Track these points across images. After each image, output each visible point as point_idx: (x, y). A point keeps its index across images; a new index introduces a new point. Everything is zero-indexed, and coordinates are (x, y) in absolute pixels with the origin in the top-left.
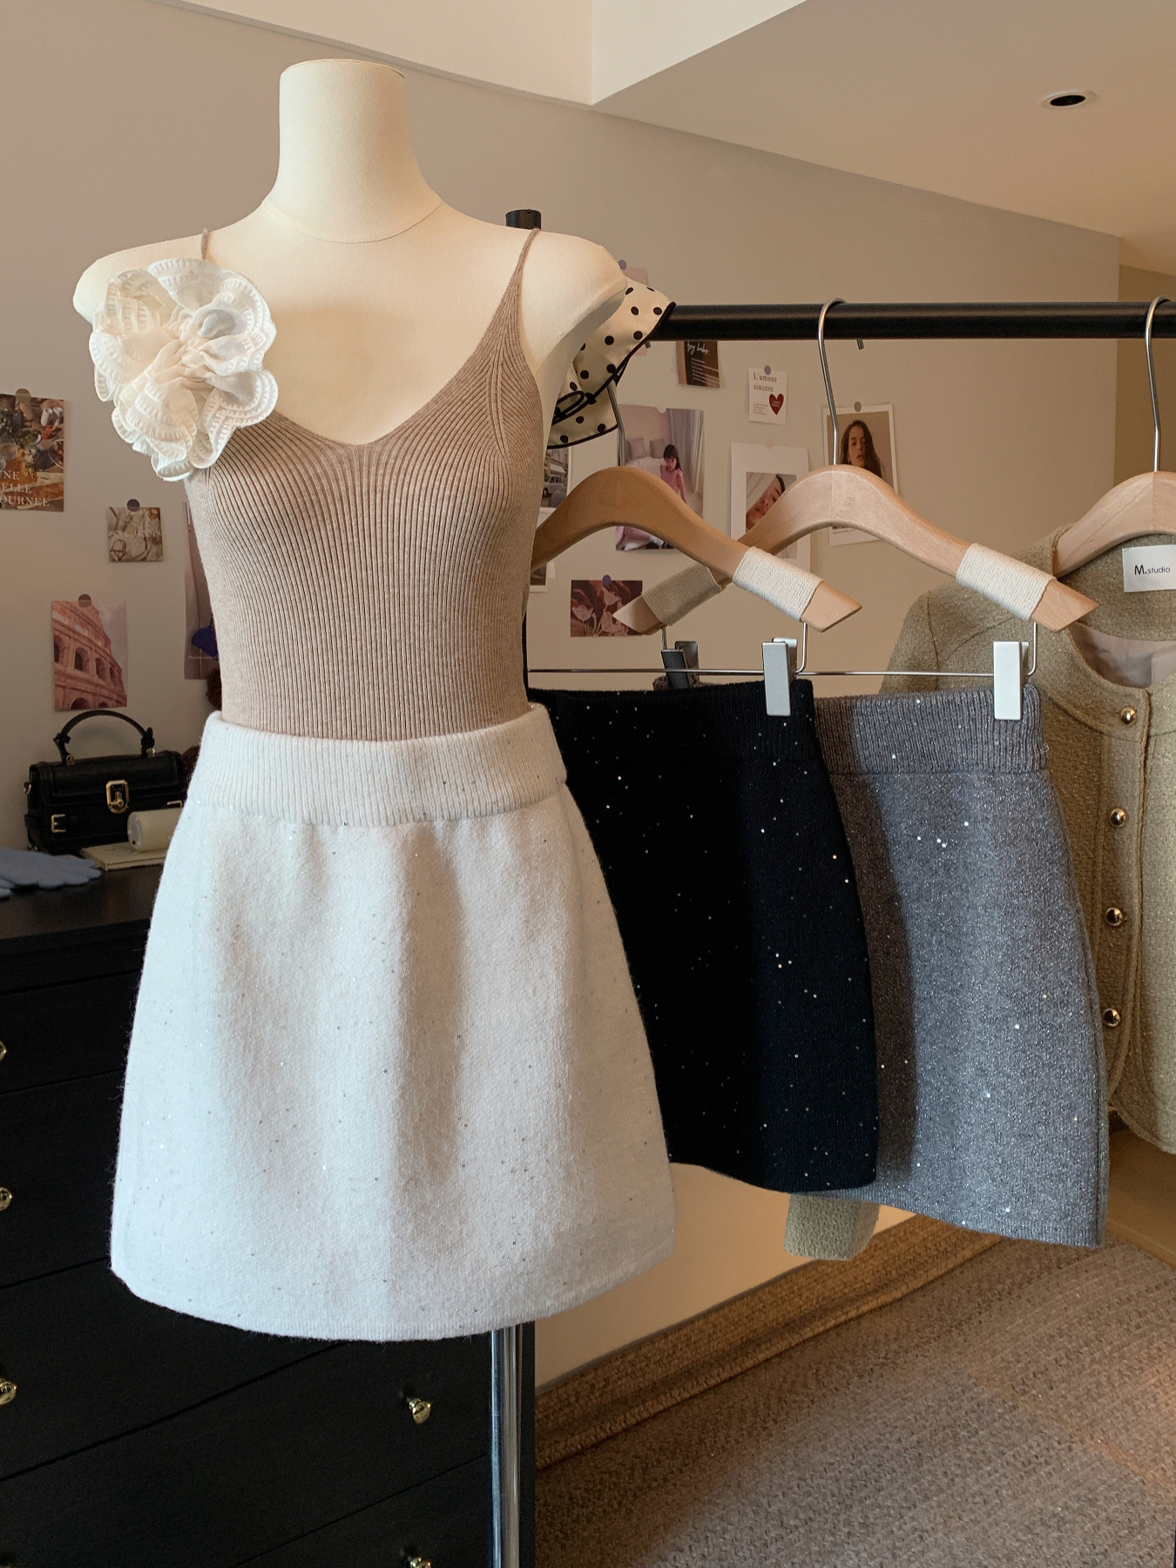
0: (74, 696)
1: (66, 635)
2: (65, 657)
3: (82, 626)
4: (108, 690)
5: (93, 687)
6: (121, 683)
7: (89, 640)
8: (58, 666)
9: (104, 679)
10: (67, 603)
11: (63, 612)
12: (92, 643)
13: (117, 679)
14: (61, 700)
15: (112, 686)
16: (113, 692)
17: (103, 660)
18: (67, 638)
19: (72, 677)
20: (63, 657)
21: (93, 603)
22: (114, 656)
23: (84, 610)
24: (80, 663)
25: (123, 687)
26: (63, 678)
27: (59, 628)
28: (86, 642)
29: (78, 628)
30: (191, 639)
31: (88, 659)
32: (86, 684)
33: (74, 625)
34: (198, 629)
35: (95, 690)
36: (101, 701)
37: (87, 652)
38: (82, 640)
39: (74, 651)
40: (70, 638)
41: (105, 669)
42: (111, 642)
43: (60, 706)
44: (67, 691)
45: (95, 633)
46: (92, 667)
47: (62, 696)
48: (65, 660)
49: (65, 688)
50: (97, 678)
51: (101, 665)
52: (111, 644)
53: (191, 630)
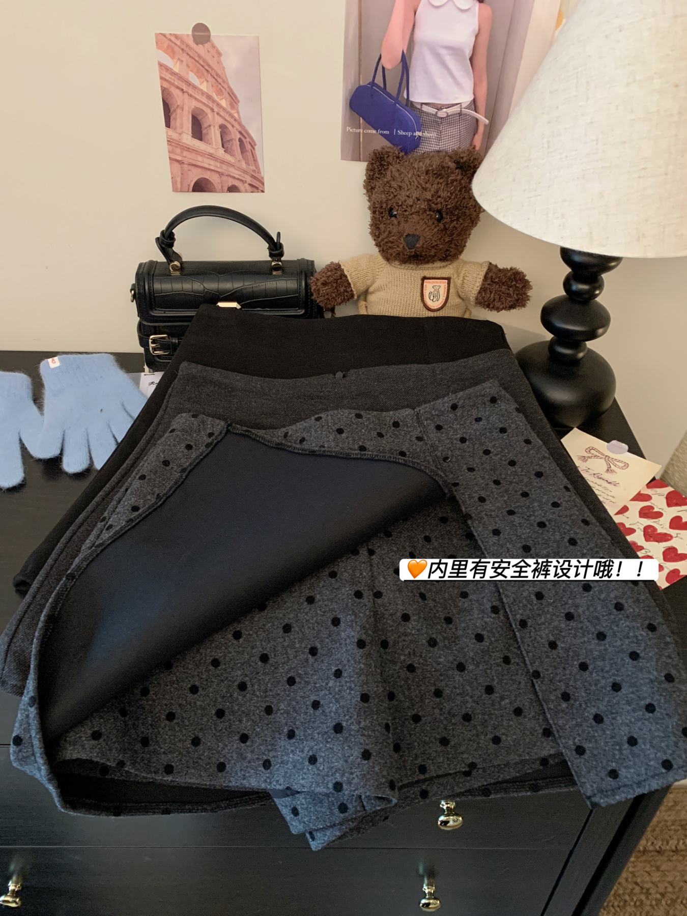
0: (194, 176)
1: (178, 87)
2: (178, 121)
3: (199, 75)
4: (239, 169)
5: (218, 165)
6: (255, 160)
7: (209, 97)
8: (171, 132)
9: (233, 155)
10: (176, 36)
11: (171, 51)
12: (214, 101)
13: (249, 154)
14: (179, 179)
15: (244, 165)
16: (245, 172)
17: (229, 126)
18: (179, 92)
19: (188, 149)
20: (175, 119)
21: (211, 37)
22: (244, 123)
23: (201, 49)
24: (198, 131)
25: (257, 166)
26: (178, 151)
27: (168, 76)
28: (204, 100)
29: (193, 78)
30: (349, 101)
31: (208, 124)
32: (208, 160)
33: (188, 74)
34: (357, 86)
35: (221, 168)
36: (230, 184)
37: (207, 114)
38: (199, 97)
39: (189, 111)
40: (184, 92)
41: (232, 140)
42: (239, 101)
43: (179, 186)
44: (186, 167)
45: (218, 89)
46: (215, 137)
47: (180, 174)
48: (178, 124)
49: (183, 163)
50: (223, 152)
51: (227, 134)
52: (239, 104)
53: (350, 87)
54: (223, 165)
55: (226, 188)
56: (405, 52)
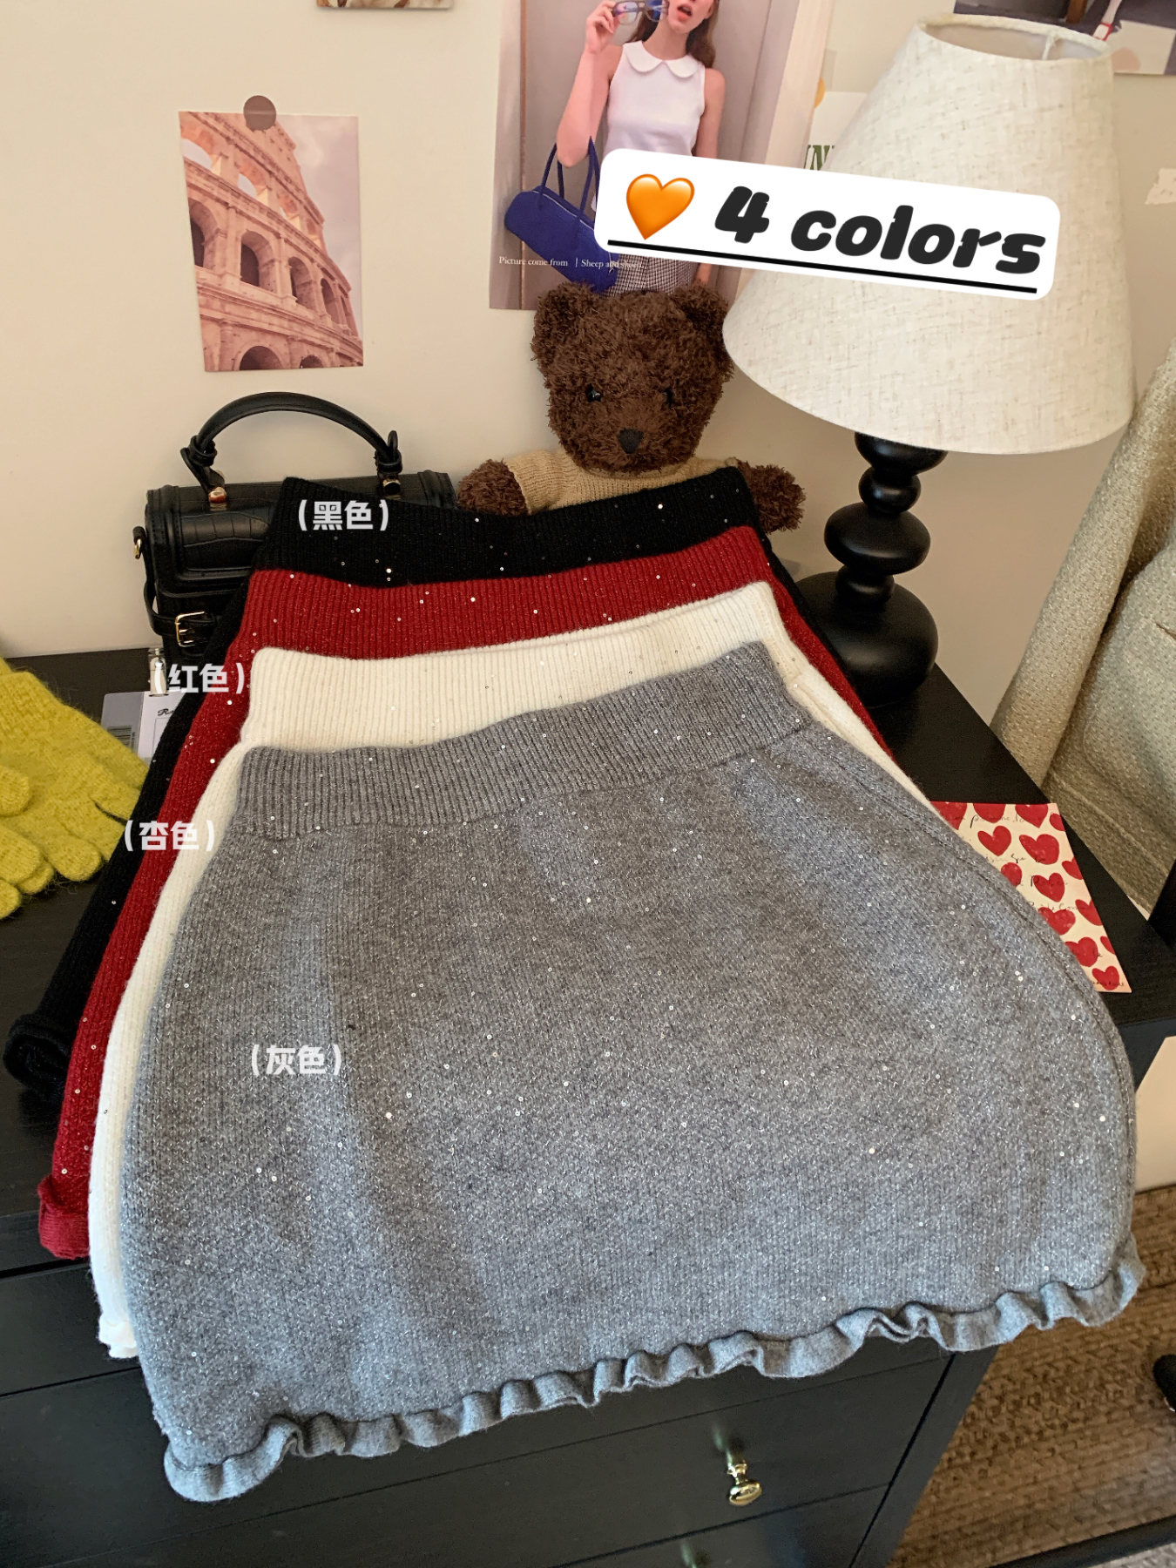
0: (244, 343)
1: (218, 200)
2: (218, 255)
3: (256, 180)
4: (321, 329)
5: (286, 323)
6: (348, 314)
7: (272, 214)
8: (204, 273)
9: (310, 307)
10: (217, 117)
11: (207, 142)
12: (280, 221)
13: (339, 305)
14: (216, 351)
15: (329, 323)
16: (331, 334)
17: (306, 261)
18: (220, 208)
19: (235, 300)
20: (212, 252)
21: (278, 120)
22: (331, 255)
23: (258, 138)
24: (252, 269)
25: (351, 323)
26: (217, 304)
27: (201, 182)
28: (264, 219)
29: (245, 184)
30: (503, 217)
31: (271, 258)
32: (270, 316)
33: (236, 177)
34: (518, 192)
35: (291, 329)
36: (306, 355)
37: (267, 243)
38: (256, 215)
39: (237, 239)
40: (228, 208)
41: (310, 283)
42: (322, 221)
43: (216, 361)
44: (229, 330)
45: (288, 201)
46: (281, 278)
47: (219, 341)
48: (218, 259)
49: (225, 323)
50: (295, 304)
51: (301, 273)
52: (324, 224)
53: (505, 193)
54: (294, 325)
55: (298, 361)
56: (594, 141)
